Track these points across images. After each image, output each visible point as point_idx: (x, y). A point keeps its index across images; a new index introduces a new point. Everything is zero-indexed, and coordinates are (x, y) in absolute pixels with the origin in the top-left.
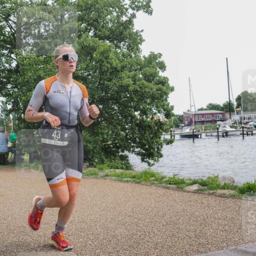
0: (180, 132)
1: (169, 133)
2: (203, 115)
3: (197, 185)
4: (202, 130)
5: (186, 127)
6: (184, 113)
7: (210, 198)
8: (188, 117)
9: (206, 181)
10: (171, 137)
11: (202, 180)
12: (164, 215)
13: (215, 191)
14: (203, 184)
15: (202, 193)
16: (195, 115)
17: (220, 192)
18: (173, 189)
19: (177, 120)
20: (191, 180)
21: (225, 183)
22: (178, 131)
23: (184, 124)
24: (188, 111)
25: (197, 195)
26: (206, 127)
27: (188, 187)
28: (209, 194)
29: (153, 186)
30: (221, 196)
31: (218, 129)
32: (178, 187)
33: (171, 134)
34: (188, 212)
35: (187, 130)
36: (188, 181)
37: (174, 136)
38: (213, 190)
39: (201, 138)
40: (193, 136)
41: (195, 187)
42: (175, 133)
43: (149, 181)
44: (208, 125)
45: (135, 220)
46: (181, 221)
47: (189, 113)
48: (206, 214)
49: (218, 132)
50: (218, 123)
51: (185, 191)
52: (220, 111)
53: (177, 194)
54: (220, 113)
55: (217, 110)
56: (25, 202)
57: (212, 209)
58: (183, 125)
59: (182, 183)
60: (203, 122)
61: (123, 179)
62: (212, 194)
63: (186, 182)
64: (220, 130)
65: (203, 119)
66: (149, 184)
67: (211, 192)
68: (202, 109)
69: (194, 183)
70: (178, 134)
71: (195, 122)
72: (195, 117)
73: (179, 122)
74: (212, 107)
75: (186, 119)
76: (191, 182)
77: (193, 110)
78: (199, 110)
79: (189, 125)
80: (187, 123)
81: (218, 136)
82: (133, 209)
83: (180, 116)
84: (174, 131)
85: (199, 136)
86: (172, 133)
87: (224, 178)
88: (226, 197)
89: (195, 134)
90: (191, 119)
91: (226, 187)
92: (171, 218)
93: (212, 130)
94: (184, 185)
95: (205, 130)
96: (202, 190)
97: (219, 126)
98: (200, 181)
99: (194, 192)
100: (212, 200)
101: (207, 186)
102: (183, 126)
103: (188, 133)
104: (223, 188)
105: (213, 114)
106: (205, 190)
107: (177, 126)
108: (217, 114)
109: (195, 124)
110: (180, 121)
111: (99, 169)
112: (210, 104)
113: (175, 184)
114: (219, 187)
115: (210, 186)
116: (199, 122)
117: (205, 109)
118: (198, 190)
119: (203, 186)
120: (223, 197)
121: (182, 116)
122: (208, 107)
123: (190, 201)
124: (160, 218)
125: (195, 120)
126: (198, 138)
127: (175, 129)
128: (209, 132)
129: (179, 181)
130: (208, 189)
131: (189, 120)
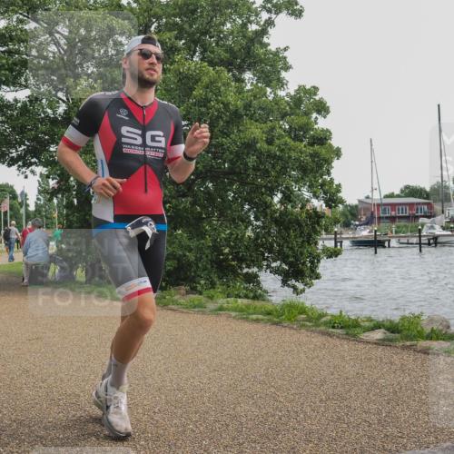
0: (352, 236)
1: (333, 236)
2: (393, 206)
3: (382, 330)
4: (392, 232)
5: (362, 228)
6: (359, 201)
7: (405, 355)
8: (366, 209)
9: (397, 324)
10: (336, 244)
11: (391, 322)
13: (415, 342)
14: (393, 328)
15: (390, 346)
16: (379, 205)
17: (423, 343)
18: (338, 337)
19: (348, 213)
20: (372, 321)
21: (432, 329)
22: (348, 234)
23: (359, 220)
24: (368, 197)
25: (381, 348)
26: (398, 227)
27: (367, 334)
28: (404, 348)
29: (303, 331)
30: (425, 351)
31: (420, 231)
32: (347, 334)
33: (335, 239)
34: (365, 378)
35: (364, 233)
36: (367, 324)
37: (341, 242)
38: (411, 340)
39: (389, 246)
40: (376, 244)
41: (378, 335)
42: (343, 236)
43: (296, 320)
44: (403, 223)
45: (273, 390)
46: (353, 394)
47: (368, 201)
48: (399, 383)
49: (420, 237)
50: (421, 220)
51: (361, 341)
52: (424, 198)
53: (346, 346)
54: (424, 204)
55: (420, 197)
57: (409, 375)
58: (357, 223)
59: (355, 327)
60: (393, 219)
61: (251, 317)
62: (409, 347)
63: (362, 324)
64: (424, 233)
65: (393, 213)
66: (295, 326)
67: (408, 343)
68: (391, 196)
69: (377, 326)
70: (347, 238)
71: (380, 218)
72: (378, 210)
73: (350, 217)
74: (411, 191)
75: (362, 213)
76: (372, 325)
77: (376, 196)
78: (386, 197)
79: (369, 222)
80: (364, 219)
81: (420, 244)
82: (268, 369)
83: (352, 207)
84: (341, 234)
85: (386, 244)
86: (338, 236)
87: (431, 320)
89: (378, 239)
90: (372, 213)
91: (434, 337)
92: (335, 387)
93: (409, 234)
94: (358, 330)
95: (396, 232)
96: (391, 340)
97: (423, 226)
98: (387, 324)
99: (376, 344)
100: (409, 358)
101: (401, 333)
102: (357, 226)
103: (366, 237)
104: (429, 337)
105: (411, 205)
106: (396, 340)
107: (347, 225)
108: (419, 204)
109: (379, 223)
110: (352, 216)
111: (208, 297)
112: (407, 187)
113: (342, 328)
114: (421, 335)
115: (405, 332)
116: (387, 218)
117: (398, 196)
118: (384, 340)
119: (392, 332)
120: (428, 354)
121: (356, 206)
122: (402, 191)
123: (370, 359)
124: (315, 387)
125: (378, 214)
126: (384, 247)
127: (343, 230)
128: (405, 237)
129: (350, 323)
130: (402, 338)
131: (369, 214)
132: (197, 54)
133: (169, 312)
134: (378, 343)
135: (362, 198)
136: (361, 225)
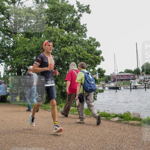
0: (108, 86)
1: (102, 86)
2: (122, 76)
3: (118, 117)
4: (121, 84)
5: (112, 83)
6: (111, 74)
7: (125, 126)
9: (123, 115)
10: (103, 89)
11: (121, 115)
12: (98, 135)
13: (128, 121)
14: (121, 117)
15: (120, 123)
16: (117, 76)
17: (131, 122)
18: (103, 120)
19: (107, 78)
20: (114, 114)
21: (134, 117)
22: (107, 85)
23: (111, 81)
24: (114, 73)
25: (117, 123)
26: (124, 83)
27: (113, 119)
28: (125, 123)
29: (92, 118)
30: (132, 124)
31: (131, 84)
32: (106, 119)
33: (103, 87)
34: (112, 134)
35: (112, 85)
36: (113, 115)
37: (105, 88)
38: (127, 121)
40: (116, 88)
41: (117, 119)
42: (106, 86)
43: (90, 114)
44: (125, 81)
45: (81, 138)
46: (108, 139)
47: (114, 74)
48: (123, 136)
49: (131, 86)
50: (131, 81)
51: (111, 121)
52: (132, 73)
53: (106, 123)
54: (132, 75)
55: (130, 73)
56: (16, 125)
57: (127, 132)
58: (110, 81)
59: (109, 116)
60: (122, 80)
61: (74, 113)
62: (126, 123)
63: (111, 115)
64: (132, 85)
65: (122, 78)
66: (89, 116)
67: (126, 122)
68: (121, 72)
69: (116, 116)
70: (107, 87)
71: (117, 80)
72: (117, 77)
73: (108, 79)
74: (128, 71)
75: (112, 78)
76: (114, 116)
77: (116, 73)
78: (120, 73)
79: (114, 81)
80: (112, 80)
81: (131, 88)
82: (79, 131)
83: (108, 76)
84: (105, 85)
85: (120, 88)
86: (104, 86)
87: (134, 114)
88: (135, 125)
89: (117, 87)
91: (135, 119)
92: (102, 137)
93: (127, 85)
94: (110, 117)
95: (123, 85)
96: (121, 121)
97: (132, 82)
98: (119, 115)
99: (116, 122)
100: (126, 127)
101: (124, 118)
102: (110, 82)
104: (133, 120)
105: (128, 76)
106: (122, 121)
107: (107, 82)
108: (130, 75)
109: (117, 81)
111: (60, 106)
112: (126, 70)
113: (105, 117)
114: (130, 119)
115: (125, 118)
116: (120, 80)
117: (123, 73)
118: (118, 121)
119: (121, 118)
120: (133, 125)
121: (110, 76)
122: (125, 71)
123: (114, 127)
124: (95, 137)
125: (117, 78)
126: (119, 89)
127: (105, 84)
128: (126, 86)
129: (107, 115)
130: (124, 120)
131: (114, 79)
132: (57, 26)
133: (47, 111)
134: (117, 122)
135: (112, 73)
136: (111, 82)
